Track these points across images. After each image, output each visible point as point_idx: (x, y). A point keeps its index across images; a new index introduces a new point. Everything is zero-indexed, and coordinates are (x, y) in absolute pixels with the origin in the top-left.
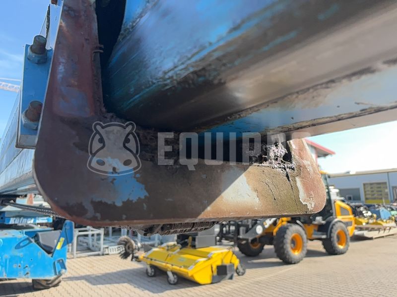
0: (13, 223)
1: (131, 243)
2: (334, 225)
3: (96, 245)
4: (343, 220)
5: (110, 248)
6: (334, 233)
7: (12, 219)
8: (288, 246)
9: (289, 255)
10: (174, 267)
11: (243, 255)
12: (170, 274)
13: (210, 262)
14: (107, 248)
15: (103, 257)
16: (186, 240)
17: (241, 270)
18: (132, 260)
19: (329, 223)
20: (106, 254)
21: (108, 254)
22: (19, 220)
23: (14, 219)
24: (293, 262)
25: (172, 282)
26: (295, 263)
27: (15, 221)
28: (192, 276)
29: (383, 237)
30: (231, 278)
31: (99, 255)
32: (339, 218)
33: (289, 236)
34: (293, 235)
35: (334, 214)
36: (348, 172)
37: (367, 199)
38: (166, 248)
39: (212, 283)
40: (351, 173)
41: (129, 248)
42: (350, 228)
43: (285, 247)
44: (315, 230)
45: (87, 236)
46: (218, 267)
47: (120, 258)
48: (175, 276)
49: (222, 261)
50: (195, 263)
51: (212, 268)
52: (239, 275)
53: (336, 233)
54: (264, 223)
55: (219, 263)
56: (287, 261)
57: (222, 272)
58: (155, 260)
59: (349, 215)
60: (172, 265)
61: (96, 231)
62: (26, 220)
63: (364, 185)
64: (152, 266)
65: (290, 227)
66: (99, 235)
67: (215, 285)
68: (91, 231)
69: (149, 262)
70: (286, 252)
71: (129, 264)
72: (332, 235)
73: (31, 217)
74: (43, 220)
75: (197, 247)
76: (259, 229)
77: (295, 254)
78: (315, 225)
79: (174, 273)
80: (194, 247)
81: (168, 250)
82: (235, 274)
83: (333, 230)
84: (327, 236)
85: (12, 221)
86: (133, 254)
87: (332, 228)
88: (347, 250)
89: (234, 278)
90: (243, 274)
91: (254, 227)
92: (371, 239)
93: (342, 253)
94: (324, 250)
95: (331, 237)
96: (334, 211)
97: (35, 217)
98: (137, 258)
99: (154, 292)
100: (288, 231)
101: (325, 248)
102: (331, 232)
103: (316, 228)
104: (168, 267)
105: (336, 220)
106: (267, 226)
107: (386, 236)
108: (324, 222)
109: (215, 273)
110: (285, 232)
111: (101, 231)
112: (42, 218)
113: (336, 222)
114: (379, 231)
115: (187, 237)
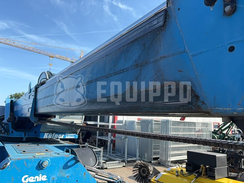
0: (47, 137)
5: (107, 163)
7: (46, 134)
14: (105, 163)
21: (106, 168)
22: (51, 135)
23: (48, 134)
27: (48, 136)
62: (57, 135)
73: (62, 133)
74: (70, 136)
75: (216, 178)
85: (46, 136)
97: (65, 133)
112: (70, 135)
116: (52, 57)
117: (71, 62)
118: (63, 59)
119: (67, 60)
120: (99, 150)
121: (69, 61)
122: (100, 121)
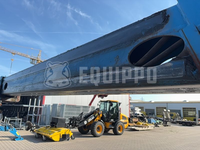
1: (31, 124)
2: (118, 123)
3: (18, 125)
4: (122, 122)
6: (117, 127)
8: (96, 130)
9: (95, 133)
10: (46, 134)
11: (80, 133)
12: (43, 137)
13: (60, 133)
14: (23, 127)
15: (20, 130)
16: (54, 124)
17: (73, 137)
18: (30, 131)
19: (116, 122)
20: (22, 130)
21: (23, 130)
24: (97, 136)
25: (44, 140)
26: (98, 137)
28: (51, 137)
29: (144, 130)
30: (68, 140)
31: (18, 130)
32: (122, 120)
33: (96, 126)
34: (98, 126)
35: (119, 119)
36: (151, 101)
37: (157, 115)
38: (46, 127)
39: (59, 141)
40: (152, 102)
41: (30, 126)
42: (125, 125)
43: (94, 130)
44: (110, 125)
45: (15, 121)
46: (63, 135)
47: (26, 131)
48: (45, 138)
49: (65, 133)
50: (54, 132)
51: (60, 135)
52: (72, 139)
53: (118, 127)
54: (88, 120)
55: (64, 134)
56: (95, 136)
57: (64, 137)
58: (40, 131)
59: (126, 119)
60: (45, 133)
61: (19, 119)
63: (157, 108)
64: (38, 134)
65: (97, 122)
66: (20, 121)
67: (61, 142)
68: (17, 119)
69: (37, 132)
70: (94, 132)
71: (29, 133)
72: (116, 127)
75: (57, 127)
76: (86, 122)
77: (98, 133)
78: (111, 122)
79: (45, 136)
80: (56, 127)
81: (46, 128)
82: (70, 139)
83: (117, 125)
84: (114, 127)
86: (31, 129)
87: (117, 124)
88: (123, 133)
89: (69, 140)
90: (74, 139)
91: (83, 121)
92: (138, 130)
93: (120, 134)
94: (113, 133)
95: (116, 128)
96: (119, 118)
98: (33, 130)
99: (35, 143)
100: (96, 124)
101: (113, 132)
102: (116, 126)
103: (111, 124)
104: (43, 134)
105: (119, 121)
106: (89, 121)
107: (146, 130)
108: (114, 122)
109: (61, 137)
110: (95, 124)
111: (21, 119)
113: (119, 122)
114: (143, 128)
115: (54, 123)
116: (14, 54)
117: (31, 59)
118: (24, 56)
119: (27, 56)
120: (19, 120)
121: (29, 58)
122: (31, 105)
